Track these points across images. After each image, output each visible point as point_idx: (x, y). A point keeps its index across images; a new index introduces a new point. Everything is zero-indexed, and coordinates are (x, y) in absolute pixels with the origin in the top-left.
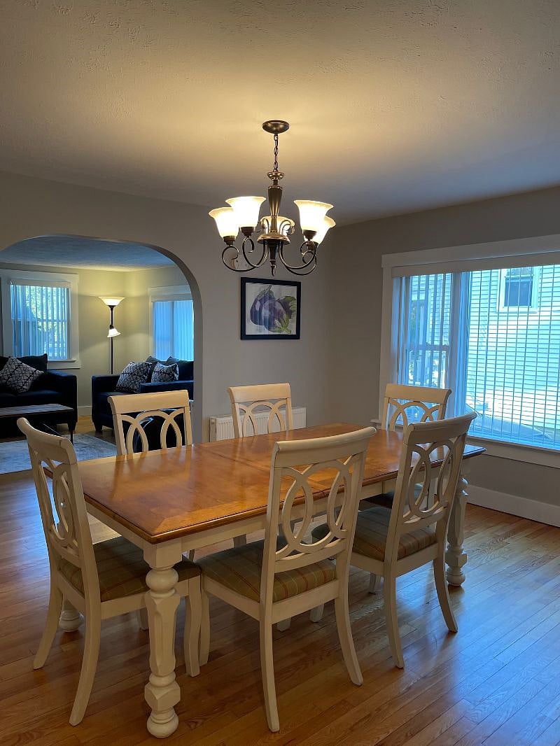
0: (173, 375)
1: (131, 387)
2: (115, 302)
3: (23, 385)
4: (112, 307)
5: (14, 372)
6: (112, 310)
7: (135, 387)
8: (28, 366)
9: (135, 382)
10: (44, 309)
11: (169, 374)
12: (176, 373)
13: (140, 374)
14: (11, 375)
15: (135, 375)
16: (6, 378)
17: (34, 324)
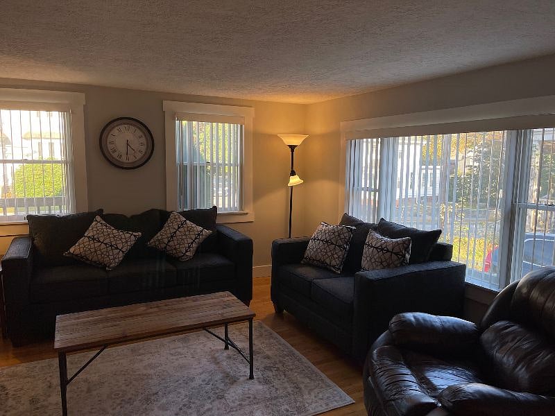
0: (404, 256)
1: (328, 261)
2: (296, 141)
3: (186, 251)
4: (292, 148)
5: (175, 233)
6: (292, 151)
7: (333, 263)
8: (194, 225)
9: (333, 255)
10: (214, 149)
11: (396, 254)
12: (408, 252)
13: (340, 242)
14: (172, 237)
15: (332, 244)
16: (166, 241)
17: (202, 168)
